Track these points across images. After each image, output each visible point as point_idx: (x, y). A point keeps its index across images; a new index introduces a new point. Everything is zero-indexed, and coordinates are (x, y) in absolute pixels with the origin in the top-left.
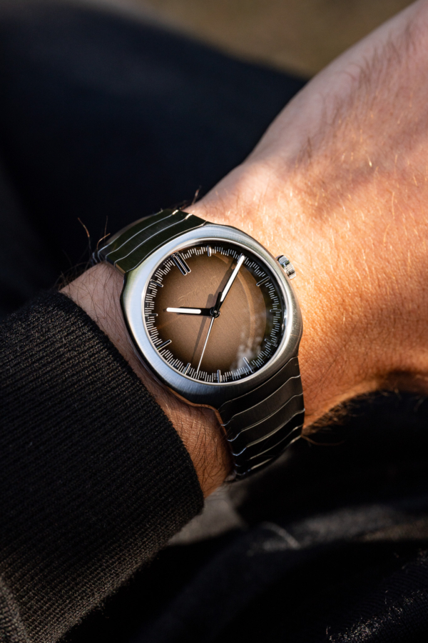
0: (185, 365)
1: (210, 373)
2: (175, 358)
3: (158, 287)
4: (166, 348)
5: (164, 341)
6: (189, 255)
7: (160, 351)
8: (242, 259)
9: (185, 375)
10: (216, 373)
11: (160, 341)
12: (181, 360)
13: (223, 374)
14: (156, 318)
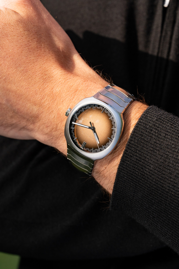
0: (113, 130)
2: (112, 134)
3: (94, 149)
4: (111, 138)
8: (73, 123)
9: (116, 128)
11: (109, 141)
12: (112, 132)
14: (103, 146)
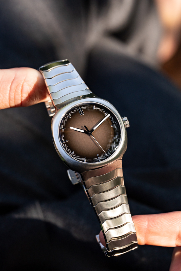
0: (72, 152)
1: (81, 158)
2: (68, 148)
3: (68, 118)
5: (65, 140)
6: (85, 108)
7: (62, 144)
8: (108, 116)
9: (71, 156)
10: (84, 158)
13: (87, 159)
14: (64, 130)
